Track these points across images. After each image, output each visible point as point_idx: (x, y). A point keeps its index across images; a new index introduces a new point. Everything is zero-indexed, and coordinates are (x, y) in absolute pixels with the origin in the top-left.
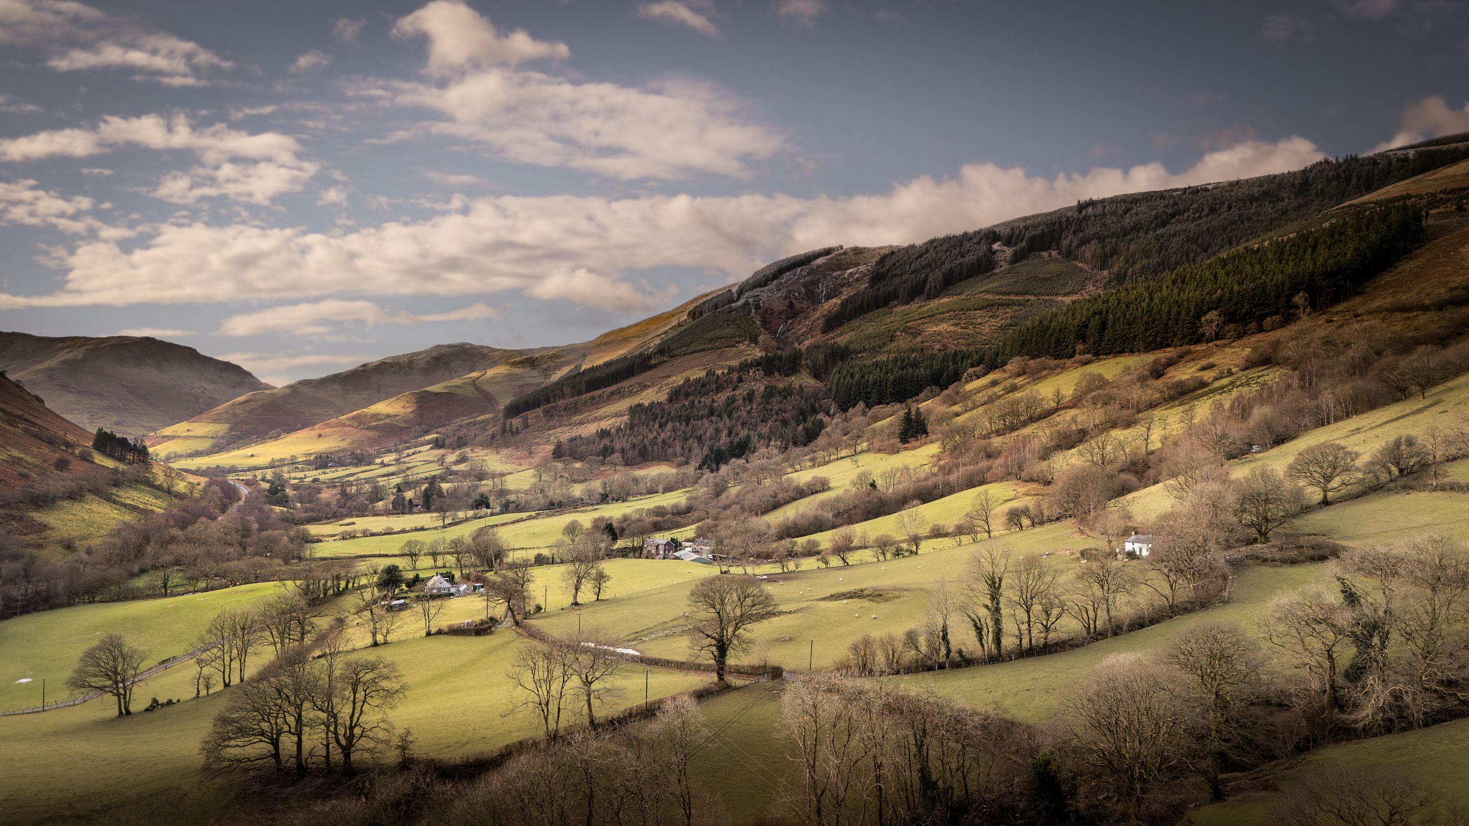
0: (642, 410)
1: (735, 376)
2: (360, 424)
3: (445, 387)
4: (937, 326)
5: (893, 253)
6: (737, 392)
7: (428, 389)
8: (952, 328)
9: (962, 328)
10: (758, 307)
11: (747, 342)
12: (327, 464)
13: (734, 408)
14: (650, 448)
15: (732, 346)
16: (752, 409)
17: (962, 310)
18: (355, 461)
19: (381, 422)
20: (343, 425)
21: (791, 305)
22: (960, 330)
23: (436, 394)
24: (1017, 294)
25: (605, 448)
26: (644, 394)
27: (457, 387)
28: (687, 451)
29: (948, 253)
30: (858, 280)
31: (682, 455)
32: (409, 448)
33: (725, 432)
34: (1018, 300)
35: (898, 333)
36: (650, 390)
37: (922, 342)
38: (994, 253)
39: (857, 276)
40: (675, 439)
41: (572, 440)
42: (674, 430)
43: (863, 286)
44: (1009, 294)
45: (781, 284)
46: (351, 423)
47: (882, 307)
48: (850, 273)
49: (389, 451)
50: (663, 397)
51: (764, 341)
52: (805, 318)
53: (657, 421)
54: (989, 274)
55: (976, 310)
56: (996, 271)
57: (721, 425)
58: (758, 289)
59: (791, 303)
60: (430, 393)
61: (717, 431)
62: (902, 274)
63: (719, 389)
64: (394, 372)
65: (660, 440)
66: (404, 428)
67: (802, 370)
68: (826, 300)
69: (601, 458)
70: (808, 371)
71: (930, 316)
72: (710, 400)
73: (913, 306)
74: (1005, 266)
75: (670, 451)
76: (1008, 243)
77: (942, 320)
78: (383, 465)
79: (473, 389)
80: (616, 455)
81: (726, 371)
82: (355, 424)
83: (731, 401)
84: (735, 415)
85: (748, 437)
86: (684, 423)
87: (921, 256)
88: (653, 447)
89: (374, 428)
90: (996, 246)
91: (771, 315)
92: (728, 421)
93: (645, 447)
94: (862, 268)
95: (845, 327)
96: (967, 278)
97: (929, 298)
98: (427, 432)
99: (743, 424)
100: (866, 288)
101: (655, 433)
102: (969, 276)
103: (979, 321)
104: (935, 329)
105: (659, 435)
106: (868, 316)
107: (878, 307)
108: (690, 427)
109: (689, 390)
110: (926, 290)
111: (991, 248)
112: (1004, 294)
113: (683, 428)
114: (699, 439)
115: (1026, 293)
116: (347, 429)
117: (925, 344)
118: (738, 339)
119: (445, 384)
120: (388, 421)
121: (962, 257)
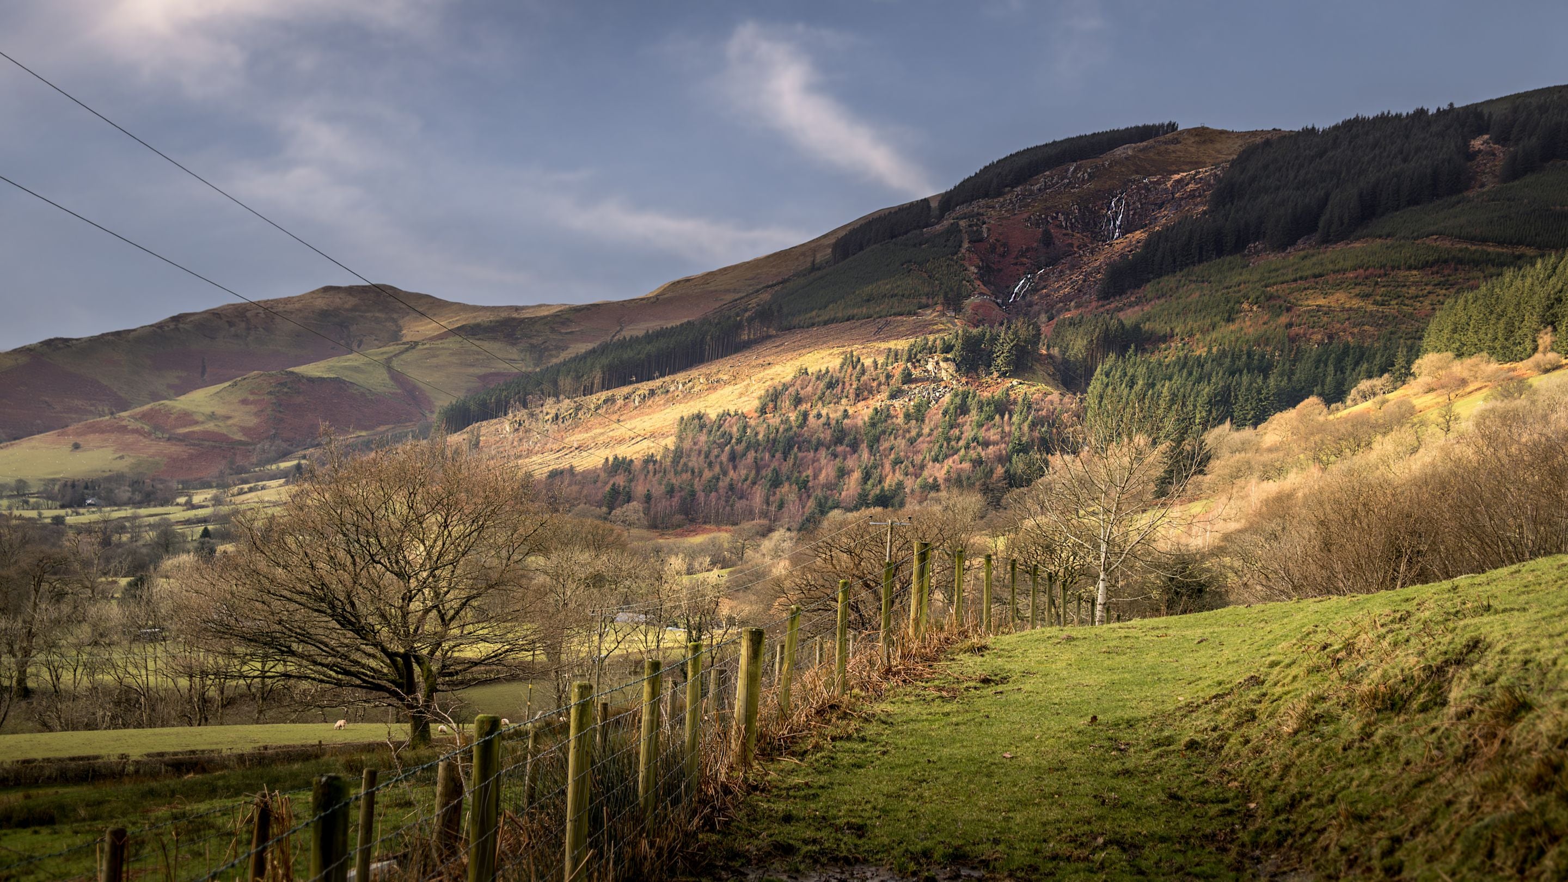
0: (702, 427)
1: (898, 369)
2: (156, 428)
3: (330, 369)
4: (1326, 295)
5: (1267, 143)
6: (897, 403)
7: (297, 370)
8: (1356, 303)
9: (1375, 303)
10: (977, 240)
11: (939, 308)
12: (85, 500)
13: (884, 432)
14: (701, 497)
15: (910, 314)
16: (919, 435)
17: (1383, 266)
18: (138, 497)
19: (196, 428)
20: (123, 429)
21: (1048, 240)
22: (1371, 308)
23: (311, 380)
24: (1500, 243)
25: (615, 491)
26: (713, 397)
27: (356, 369)
28: (773, 508)
29: (1377, 151)
30: (1192, 195)
31: (764, 514)
32: (245, 482)
33: (857, 475)
34: (1499, 255)
35: (1245, 306)
36: (728, 389)
37: (1290, 325)
38: (1472, 156)
39: (1191, 186)
40: (754, 483)
41: (554, 474)
42: (758, 466)
43: (1201, 209)
44: (1484, 241)
45: (1031, 193)
46: (139, 425)
47: (1230, 253)
48: (1178, 181)
49: (206, 485)
50: (749, 405)
51: (976, 308)
52: (1072, 267)
53: (727, 448)
54: (1454, 198)
55: (1410, 268)
56: (1471, 194)
57: (851, 463)
58: (982, 202)
59: (1047, 233)
60: (299, 378)
61: (843, 473)
62: (1278, 188)
63: (861, 394)
64: (236, 336)
65: (723, 484)
66: (240, 443)
67: (1037, 367)
68: (1123, 234)
69: (604, 509)
70: (1051, 370)
71: (1315, 276)
72: (839, 414)
73: (1293, 256)
74: (1490, 184)
75: (740, 505)
76: (1503, 138)
77: (1338, 286)
78: (190, 506)
79: (386, 376)
80: (634, 504)
81: (881, 360)
82: (147, 428)
83: (882, 417)
84: (885, 445)
85: (900, 485)
86: (778, 455)
87: (1321, 155)
88: (707, 496)
89: (182, 439)
90: (1477, 143)
91: (1003, 256)
92: (866, 456)
93: (693, 494)
94: (1204, 172)
95: (1149, 288)
96: (1409, 204)
97: (1327, 240)
98: (284, 456)
99: (897, 462)
100: (1205, 213)
101: (717, 469)
102: (1414, 201)
103: (1413, 290)
104: (1322, 301)
105: (725, 473)
106: (1198, 269)
107: (1220, 253)
108: (791, 461)
109: (802, 393)
110: (1321, 224)
111: (1466, 144)
112: (1472, 239)
113: (775, 464)
114: (804, 486)
115: (1520, 243)
116: (130, 438)
117: (1295, 330)
118: (924, 300)
119: (333, 362)
120: (210, 426)
121: (1405, 160)
